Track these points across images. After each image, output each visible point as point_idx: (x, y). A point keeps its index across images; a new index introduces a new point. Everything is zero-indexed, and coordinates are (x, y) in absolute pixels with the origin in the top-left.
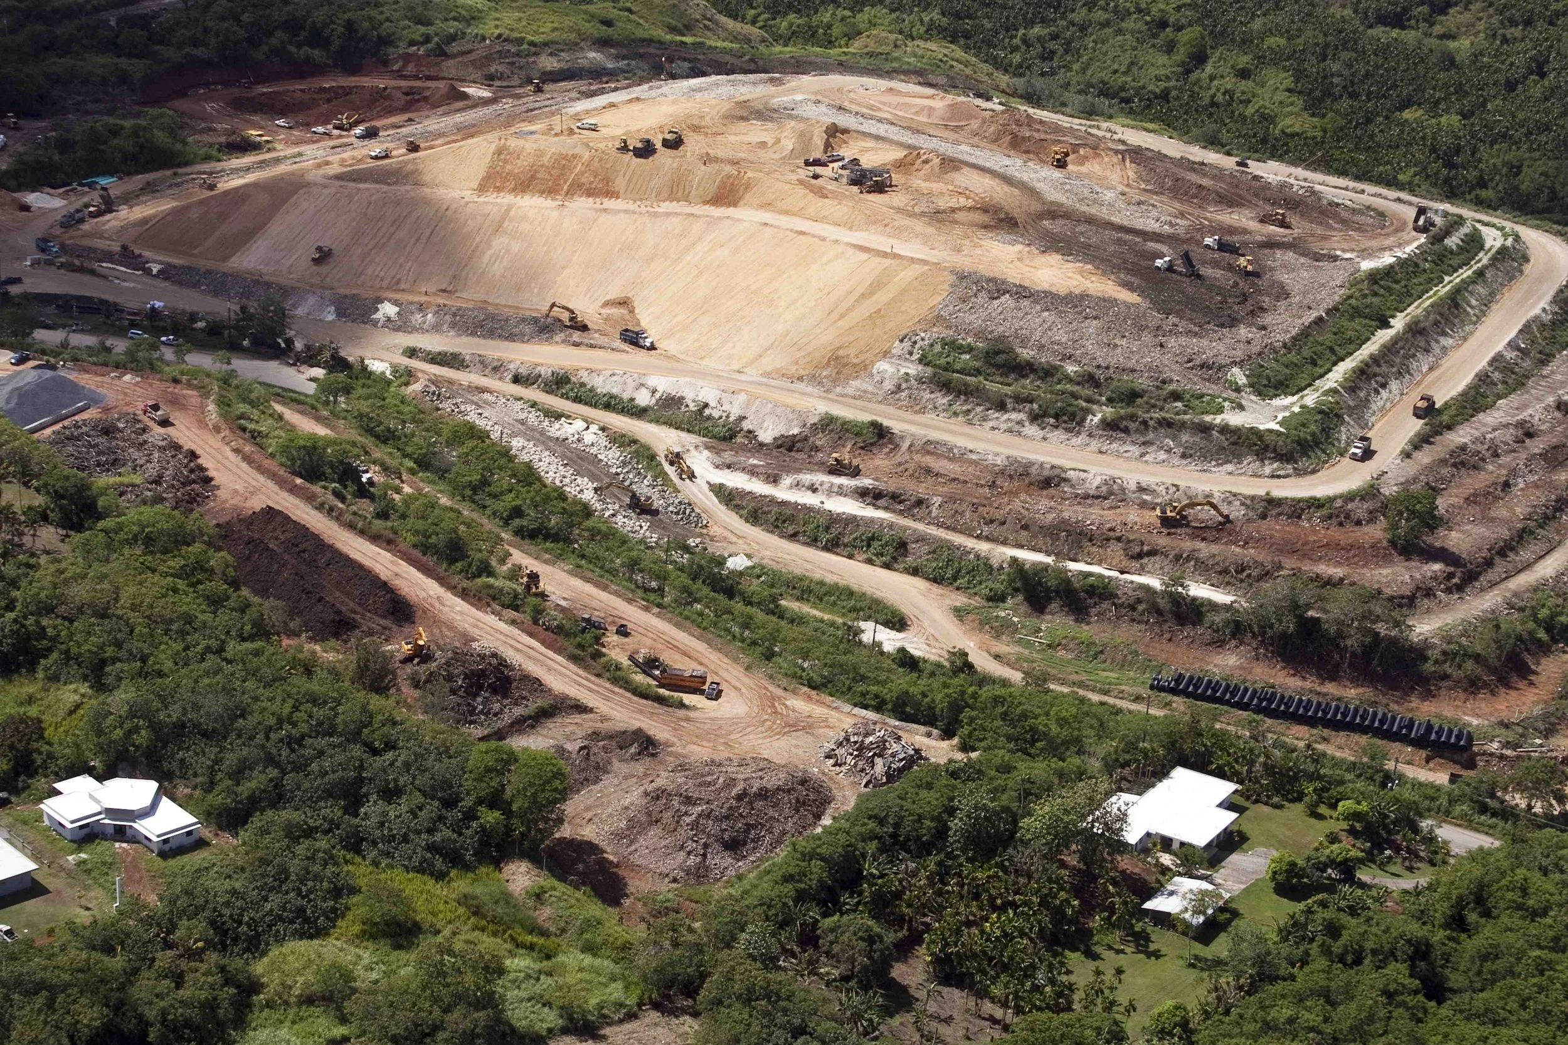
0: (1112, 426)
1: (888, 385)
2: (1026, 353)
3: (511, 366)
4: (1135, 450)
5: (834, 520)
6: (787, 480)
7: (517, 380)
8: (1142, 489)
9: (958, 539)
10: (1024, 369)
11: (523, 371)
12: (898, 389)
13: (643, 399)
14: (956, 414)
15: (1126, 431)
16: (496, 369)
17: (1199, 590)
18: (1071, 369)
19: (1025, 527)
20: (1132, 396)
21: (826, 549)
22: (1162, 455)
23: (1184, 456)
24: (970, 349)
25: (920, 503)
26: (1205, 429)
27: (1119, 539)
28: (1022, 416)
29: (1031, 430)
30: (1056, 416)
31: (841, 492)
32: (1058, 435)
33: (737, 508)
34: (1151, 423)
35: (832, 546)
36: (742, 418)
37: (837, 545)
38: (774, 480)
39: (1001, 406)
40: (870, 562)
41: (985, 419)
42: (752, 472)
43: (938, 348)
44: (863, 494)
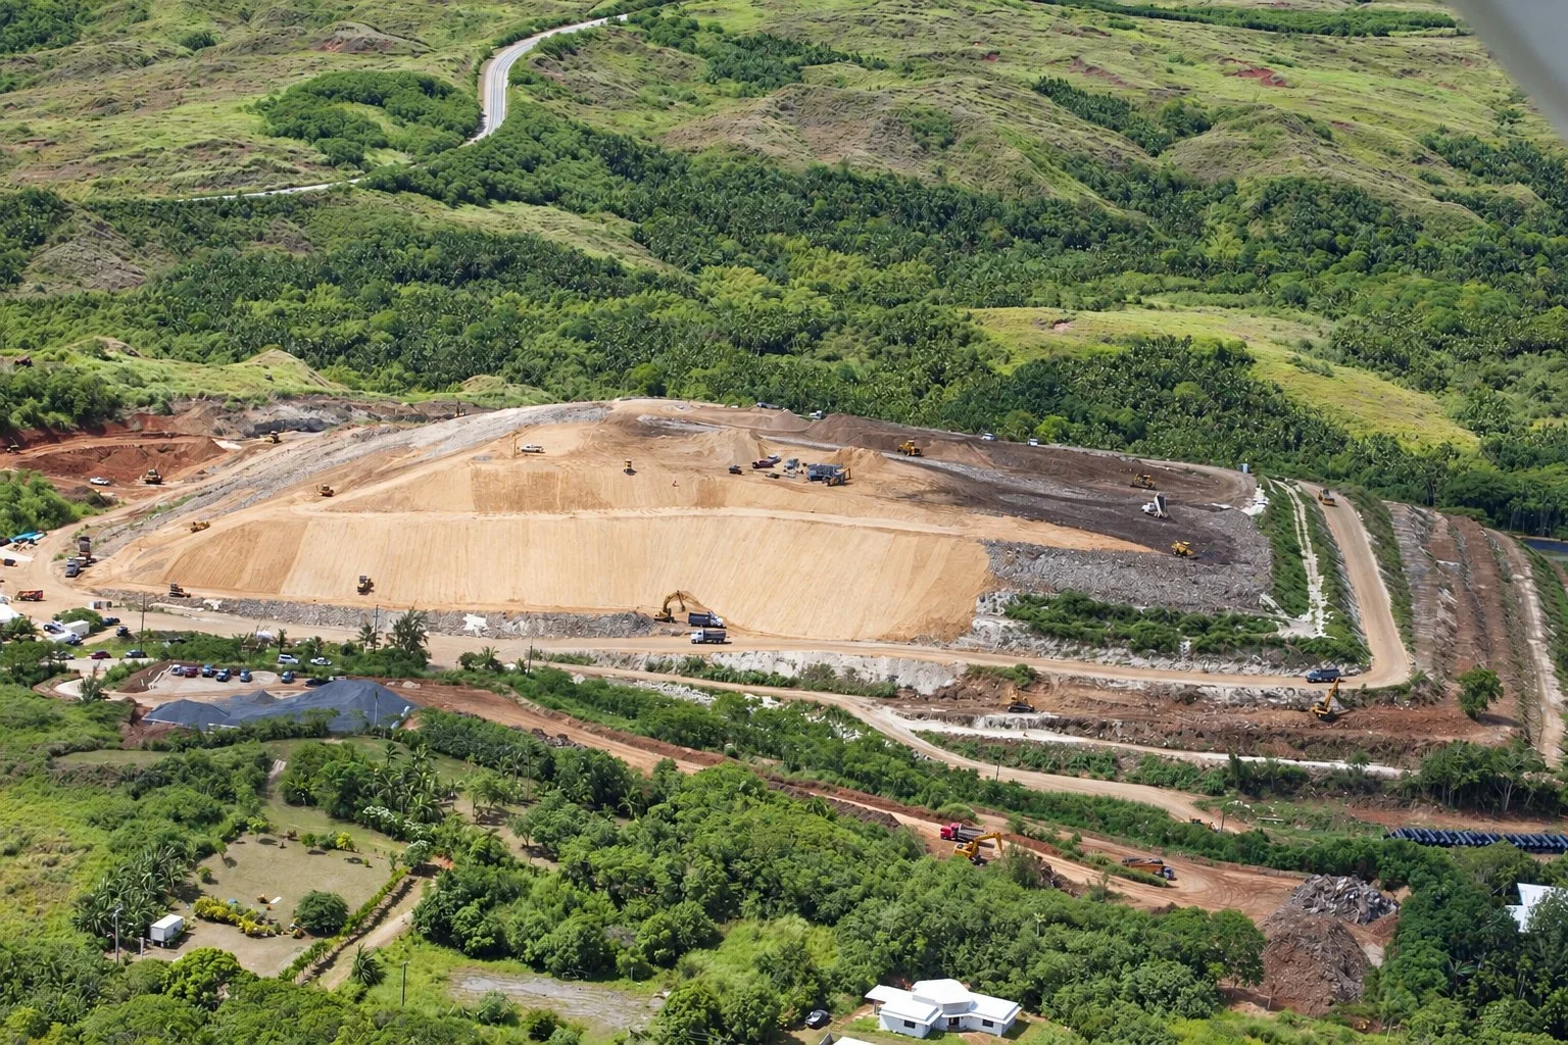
0: (1201, 650)
1: (996, 638)
2: (1097, 599)
3: (640, 657)
4: (1233, 667)
5: (1047, 748)
6: (980, 722)
7: (651, 668)
8: (1268, 696)
9: (1157, 751)
10: (1100, 612)
11: (655, 660)
12: (1006, 642)
13: (786, 672)
14: (1066, 655)
15: (1217, 652)
16: (625, 662)
17: (1372, 768)
18: (1141, 608)
19: (1201, 735)
20: (1203, 626)
21: (1051, 772)
22: (1255, 668)
23: (1275, 667)
24: (1047, 602)
25: (1103, 726)
26: (1278, 643)
27: (1281, 735)
28: (1119, 651)
29: (1137, 661)
30: (1156, 647)
31: (1033, 725)
32: (1162, 662)
33: (955, 748)
34: (1237, 643)
35: (1055, 769)
36: (892, 678)
37: (1059, 767)
38: (969, 721)
39: (1103, 644)
40: (1095, 777)
41: (1095, 656)
42: (944, 718)
43: (1017, 603)
44: (1050, 725)
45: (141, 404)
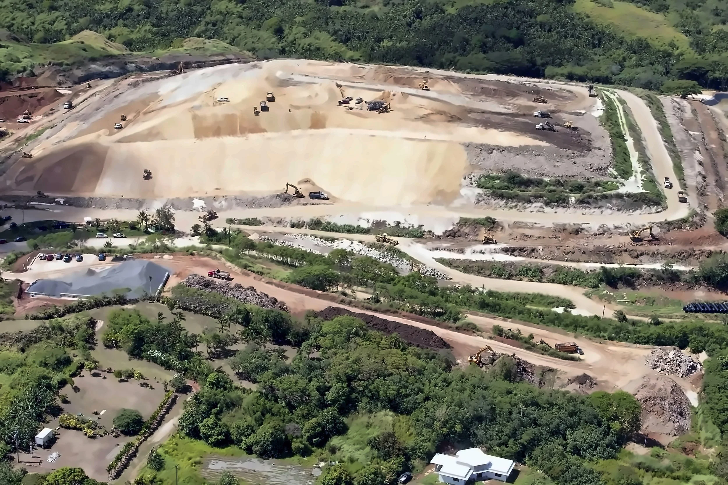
0: (581, 202)
1: (473, 200)
2: (525, 176)
3: (286, 220)
4: (597, 211)
5: (504, 265)
6: (468, 251)
7: (293, 226)
8: (617, 228)
9: (562, 264)
10: (528, 183)
11: (295, 221)
12: (478, 201)
13: (365, 225)
14: (511, 208)
15: (588, 203)
16: (279, 222)
17: (676, 267)
18: (547, 179)
19: (584, 253)
20: (579, 188)
21: (508, 278)
22: (609, 211)
23: (619, 210)
24: (499, 178)
25: (533, 250)
26: (620, 196)
27: (626, 251)
28: (539, 204)
29: (547, 209)
30: (557, 202)
31: (496, 251)
32: (560, 210)
33: (456, 267)
34: (598, 198)
35: (510, 277)
36: (421, 226)
37: (512, 276)
38: (462, 251)
39: (530, 202)
40: (531, 281)
41: (525, 208)
42: (450, 250)
43: (483, 180)
44: (506, 251)
45: (19, 72)
